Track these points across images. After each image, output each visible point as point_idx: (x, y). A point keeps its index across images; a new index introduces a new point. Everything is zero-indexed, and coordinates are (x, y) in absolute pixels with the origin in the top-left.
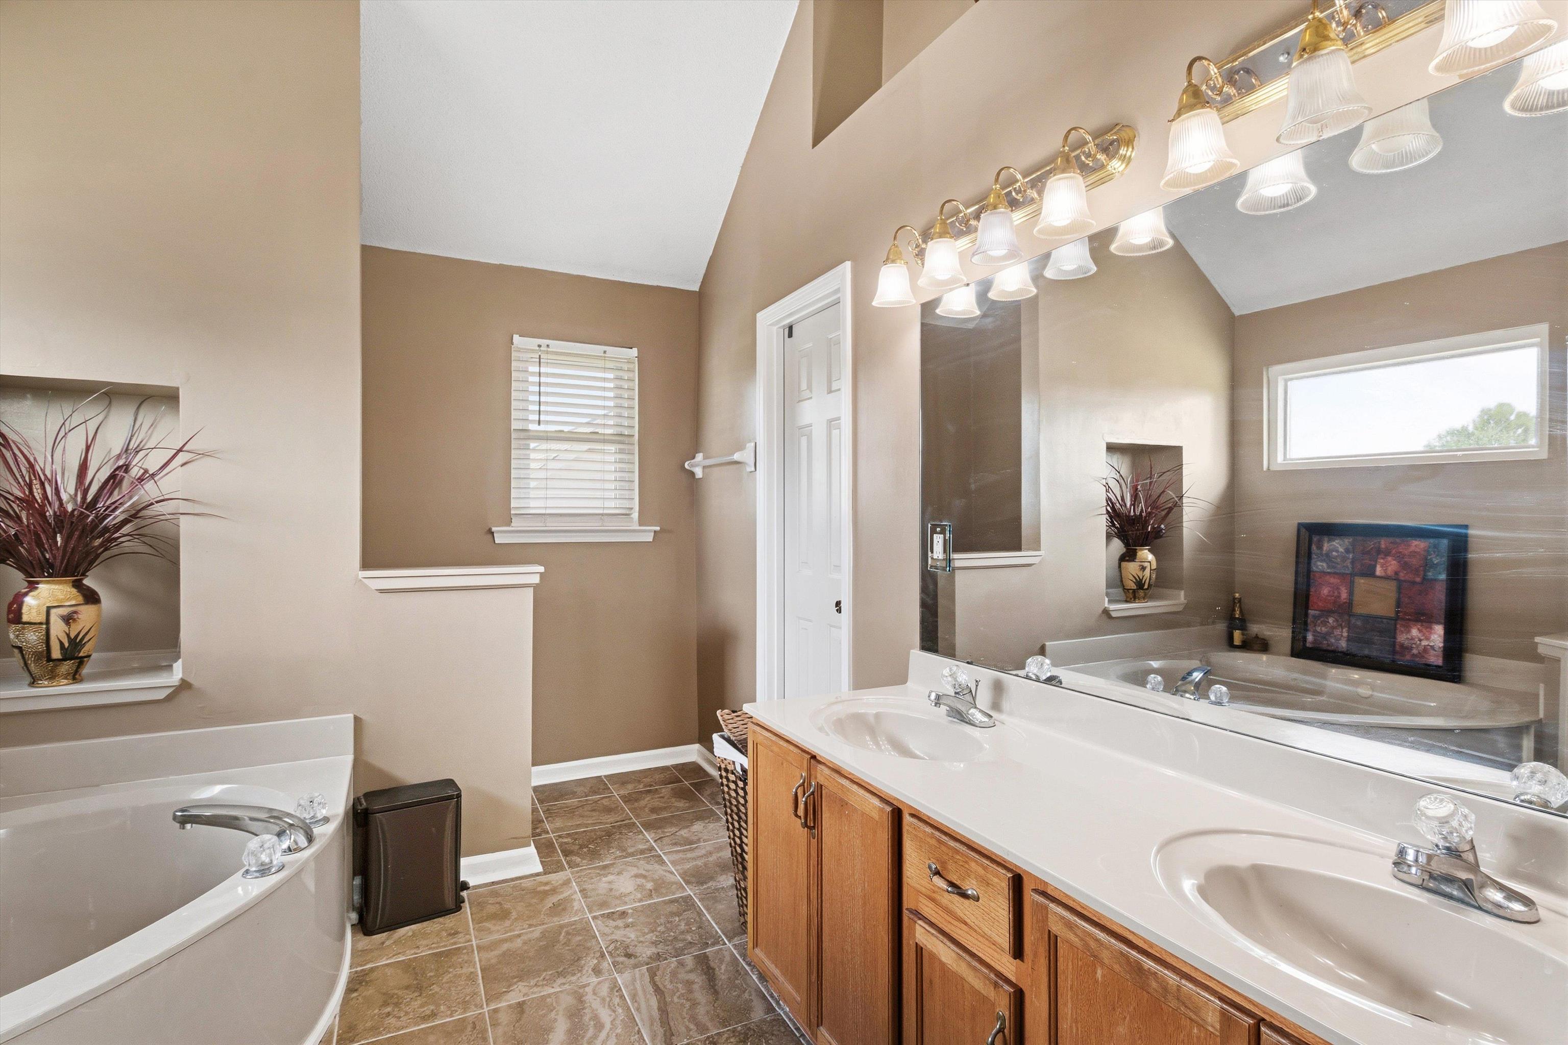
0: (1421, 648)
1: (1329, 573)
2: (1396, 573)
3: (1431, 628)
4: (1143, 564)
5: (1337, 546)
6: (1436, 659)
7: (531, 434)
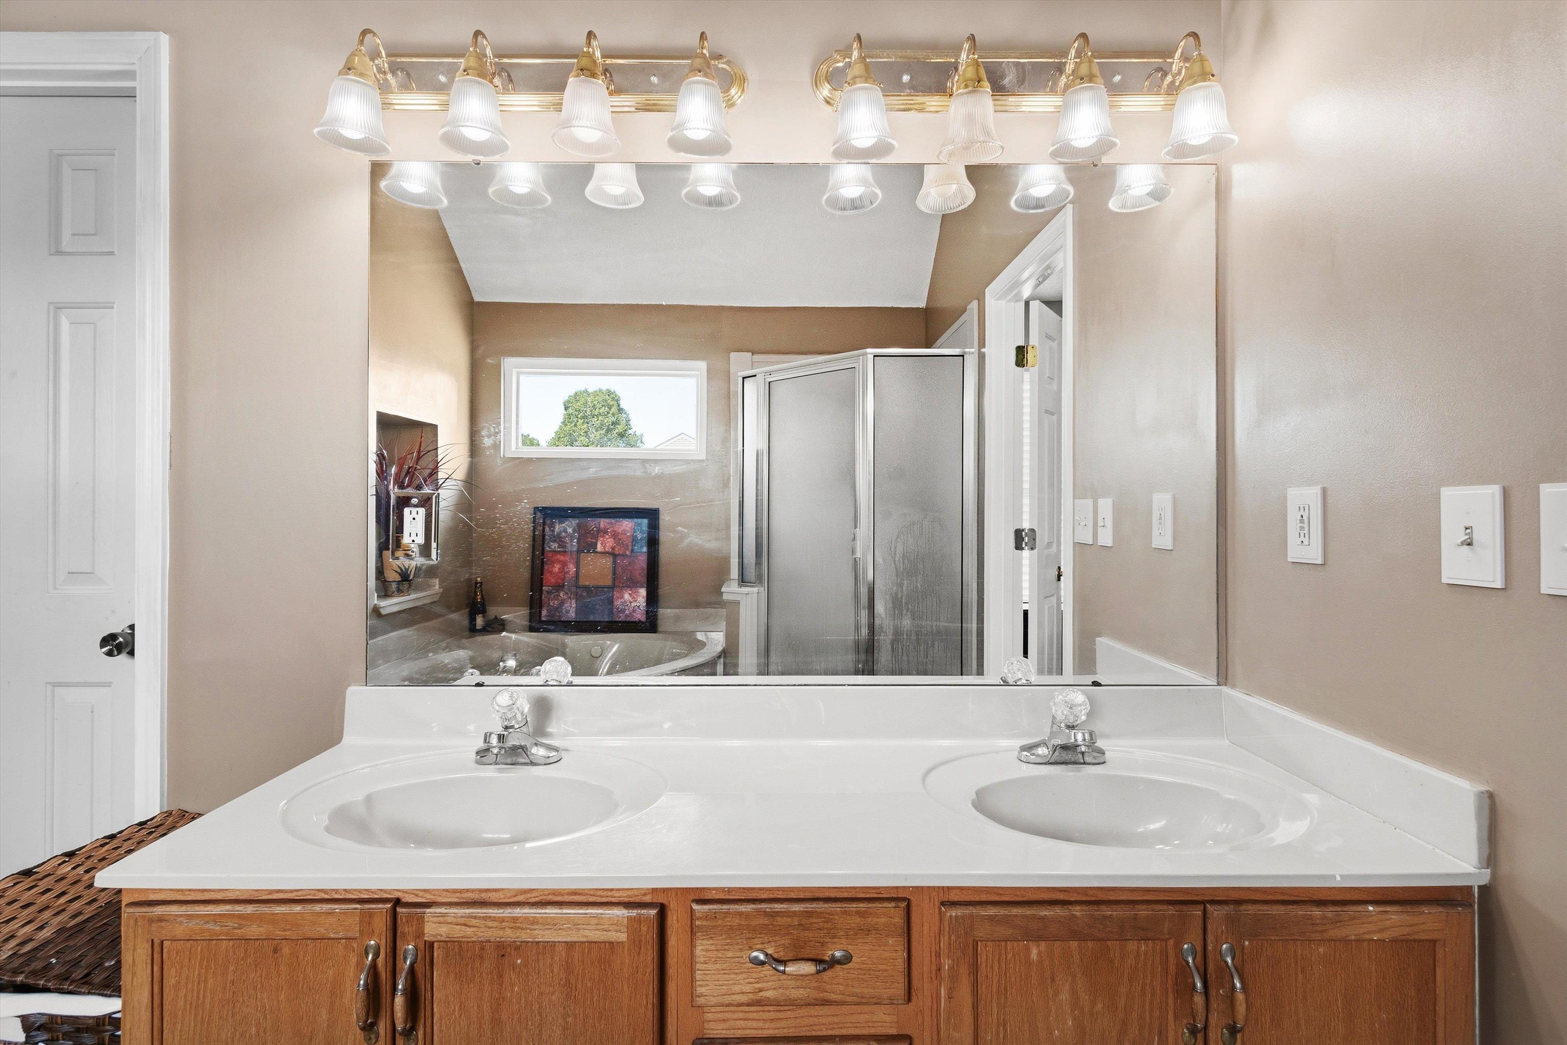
0: (631, 609)
1: (559, 552)
2: (613, 549)
3: (638, 592)
4: (408, 552)
5: (568, 527)
6: (640, 616)
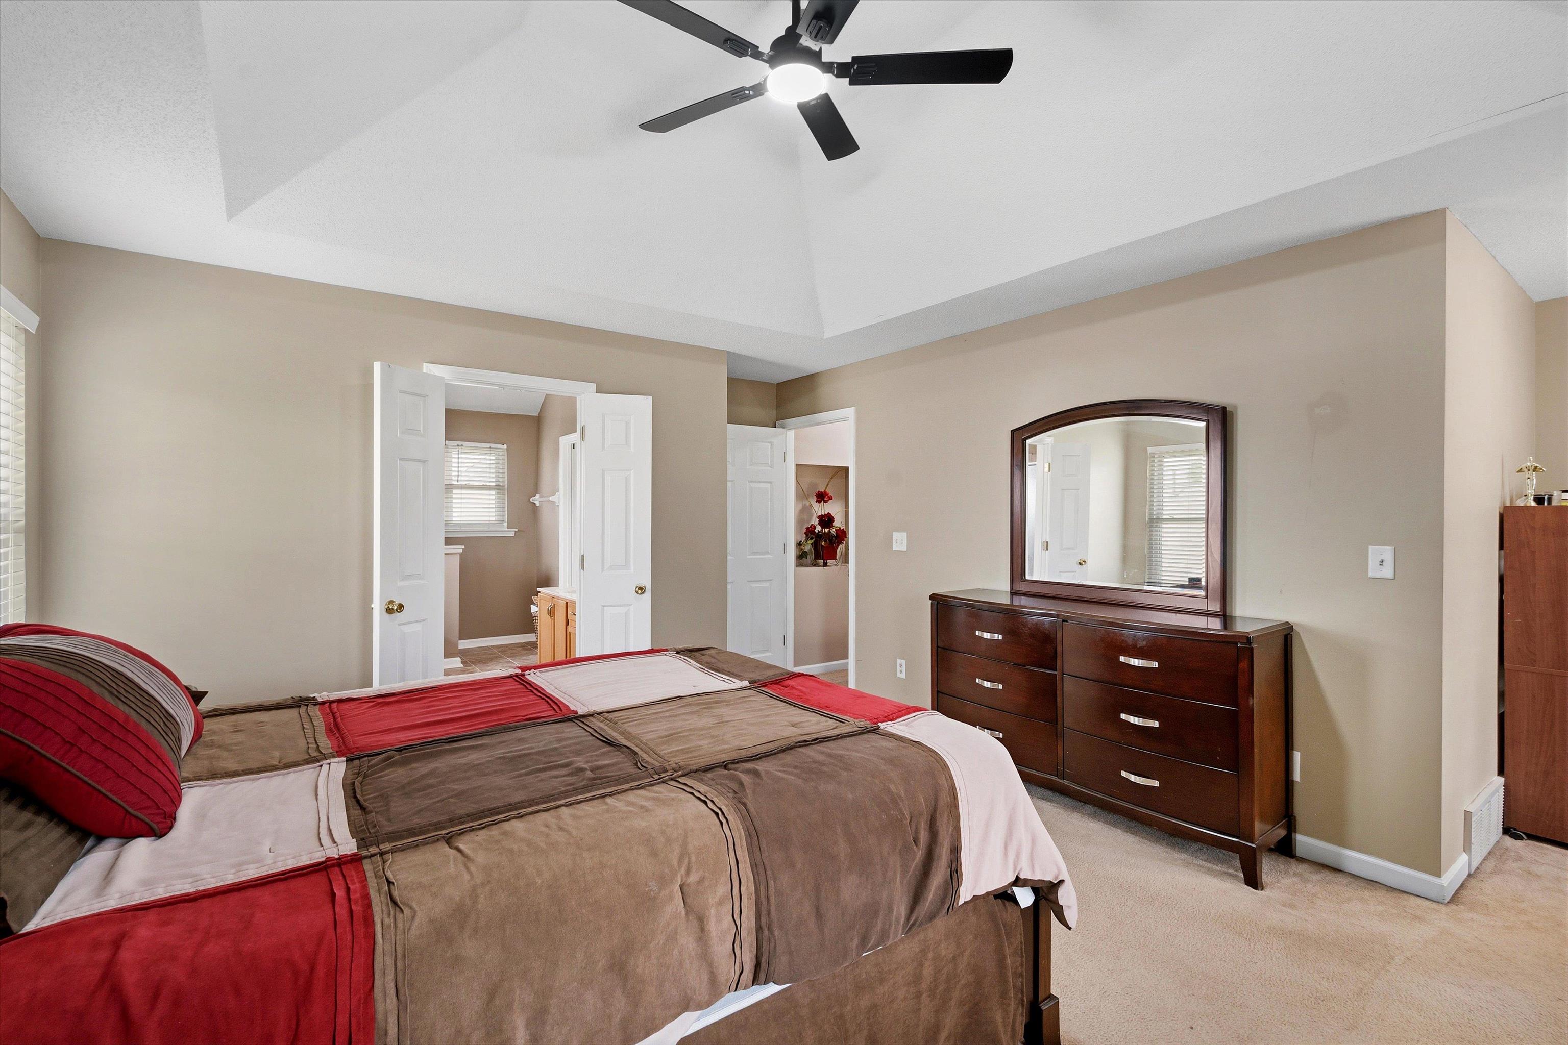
7: (454, 486)
